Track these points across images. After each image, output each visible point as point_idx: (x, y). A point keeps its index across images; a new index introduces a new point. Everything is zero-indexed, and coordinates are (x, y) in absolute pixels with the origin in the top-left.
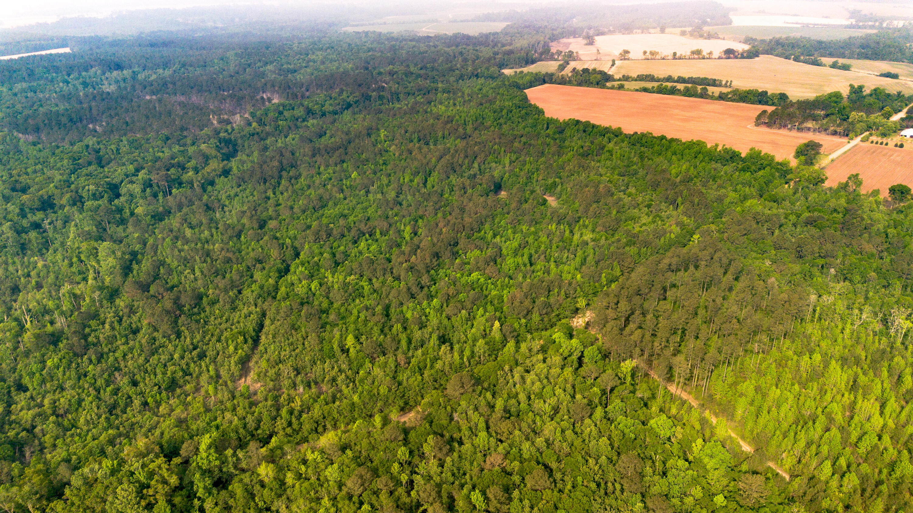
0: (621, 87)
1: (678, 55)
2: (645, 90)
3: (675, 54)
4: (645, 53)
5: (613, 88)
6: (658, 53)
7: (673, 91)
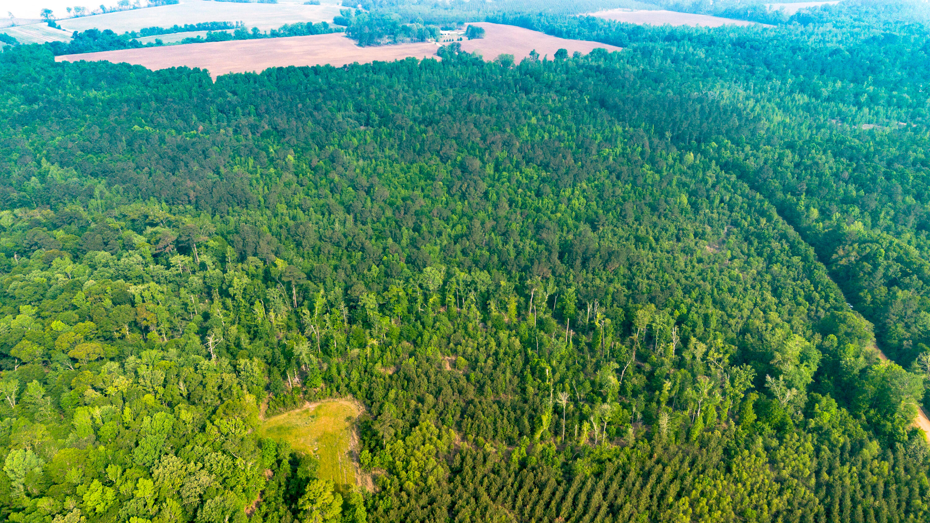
0: (159, 43)
1: (107, 7)
2: (193, 41)
3: (102, 7)
4: (69, 10)
5: (150, 45)
6: (84, 9)
7: (224, 37)
